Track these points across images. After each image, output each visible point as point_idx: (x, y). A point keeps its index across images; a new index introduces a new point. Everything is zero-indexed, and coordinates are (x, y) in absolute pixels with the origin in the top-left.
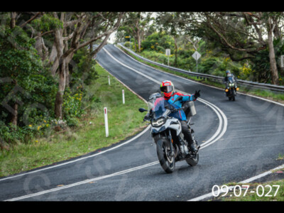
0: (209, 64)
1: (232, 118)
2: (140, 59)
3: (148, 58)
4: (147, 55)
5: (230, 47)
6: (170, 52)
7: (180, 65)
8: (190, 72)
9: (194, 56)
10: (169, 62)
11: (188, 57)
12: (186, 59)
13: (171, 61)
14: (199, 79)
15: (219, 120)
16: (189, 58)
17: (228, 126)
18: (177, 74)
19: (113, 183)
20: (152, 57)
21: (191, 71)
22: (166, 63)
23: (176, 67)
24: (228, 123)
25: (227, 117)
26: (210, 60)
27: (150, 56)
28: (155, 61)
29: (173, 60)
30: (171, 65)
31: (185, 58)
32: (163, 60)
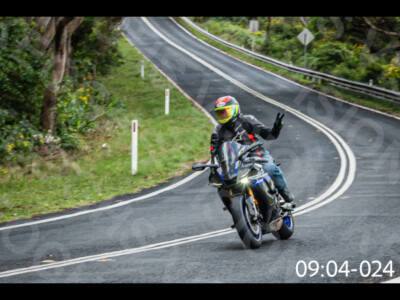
0: (327, 54)
1: (364, 159)
2: (201, 35)
3: (216, 34)
4: (215, 29)
5: (369, 27)
6: (257, 26)
7: (274, 52)
8: (291, 66)
9: (300, 37)
10: (253, 44)
11: (289, 37)
12: (287, 41)
13: (258, 43)
14: (307, 81)
15: (340, 160)
16: (292, 41)
17: (356, 173)
18: (268, 68)
19: (145, 265)
20: (223, 32)
21: (294, 63)
22: (248, 47)
23: (267, 54)
24: (358, 166)
25: (356, 155)
26: (331, 47)
27: (220, 30)
28: (229, 40)
29: (262, 40)
30: (257, 51)
31: (283, 38)
32: (243, 39)
